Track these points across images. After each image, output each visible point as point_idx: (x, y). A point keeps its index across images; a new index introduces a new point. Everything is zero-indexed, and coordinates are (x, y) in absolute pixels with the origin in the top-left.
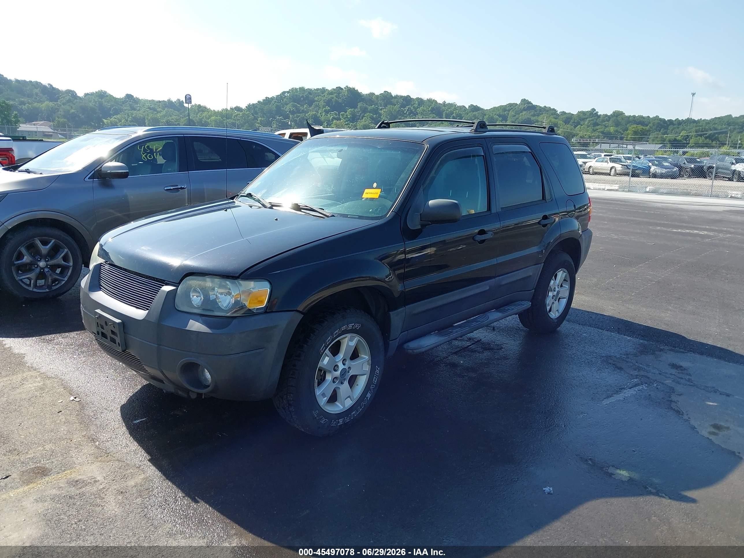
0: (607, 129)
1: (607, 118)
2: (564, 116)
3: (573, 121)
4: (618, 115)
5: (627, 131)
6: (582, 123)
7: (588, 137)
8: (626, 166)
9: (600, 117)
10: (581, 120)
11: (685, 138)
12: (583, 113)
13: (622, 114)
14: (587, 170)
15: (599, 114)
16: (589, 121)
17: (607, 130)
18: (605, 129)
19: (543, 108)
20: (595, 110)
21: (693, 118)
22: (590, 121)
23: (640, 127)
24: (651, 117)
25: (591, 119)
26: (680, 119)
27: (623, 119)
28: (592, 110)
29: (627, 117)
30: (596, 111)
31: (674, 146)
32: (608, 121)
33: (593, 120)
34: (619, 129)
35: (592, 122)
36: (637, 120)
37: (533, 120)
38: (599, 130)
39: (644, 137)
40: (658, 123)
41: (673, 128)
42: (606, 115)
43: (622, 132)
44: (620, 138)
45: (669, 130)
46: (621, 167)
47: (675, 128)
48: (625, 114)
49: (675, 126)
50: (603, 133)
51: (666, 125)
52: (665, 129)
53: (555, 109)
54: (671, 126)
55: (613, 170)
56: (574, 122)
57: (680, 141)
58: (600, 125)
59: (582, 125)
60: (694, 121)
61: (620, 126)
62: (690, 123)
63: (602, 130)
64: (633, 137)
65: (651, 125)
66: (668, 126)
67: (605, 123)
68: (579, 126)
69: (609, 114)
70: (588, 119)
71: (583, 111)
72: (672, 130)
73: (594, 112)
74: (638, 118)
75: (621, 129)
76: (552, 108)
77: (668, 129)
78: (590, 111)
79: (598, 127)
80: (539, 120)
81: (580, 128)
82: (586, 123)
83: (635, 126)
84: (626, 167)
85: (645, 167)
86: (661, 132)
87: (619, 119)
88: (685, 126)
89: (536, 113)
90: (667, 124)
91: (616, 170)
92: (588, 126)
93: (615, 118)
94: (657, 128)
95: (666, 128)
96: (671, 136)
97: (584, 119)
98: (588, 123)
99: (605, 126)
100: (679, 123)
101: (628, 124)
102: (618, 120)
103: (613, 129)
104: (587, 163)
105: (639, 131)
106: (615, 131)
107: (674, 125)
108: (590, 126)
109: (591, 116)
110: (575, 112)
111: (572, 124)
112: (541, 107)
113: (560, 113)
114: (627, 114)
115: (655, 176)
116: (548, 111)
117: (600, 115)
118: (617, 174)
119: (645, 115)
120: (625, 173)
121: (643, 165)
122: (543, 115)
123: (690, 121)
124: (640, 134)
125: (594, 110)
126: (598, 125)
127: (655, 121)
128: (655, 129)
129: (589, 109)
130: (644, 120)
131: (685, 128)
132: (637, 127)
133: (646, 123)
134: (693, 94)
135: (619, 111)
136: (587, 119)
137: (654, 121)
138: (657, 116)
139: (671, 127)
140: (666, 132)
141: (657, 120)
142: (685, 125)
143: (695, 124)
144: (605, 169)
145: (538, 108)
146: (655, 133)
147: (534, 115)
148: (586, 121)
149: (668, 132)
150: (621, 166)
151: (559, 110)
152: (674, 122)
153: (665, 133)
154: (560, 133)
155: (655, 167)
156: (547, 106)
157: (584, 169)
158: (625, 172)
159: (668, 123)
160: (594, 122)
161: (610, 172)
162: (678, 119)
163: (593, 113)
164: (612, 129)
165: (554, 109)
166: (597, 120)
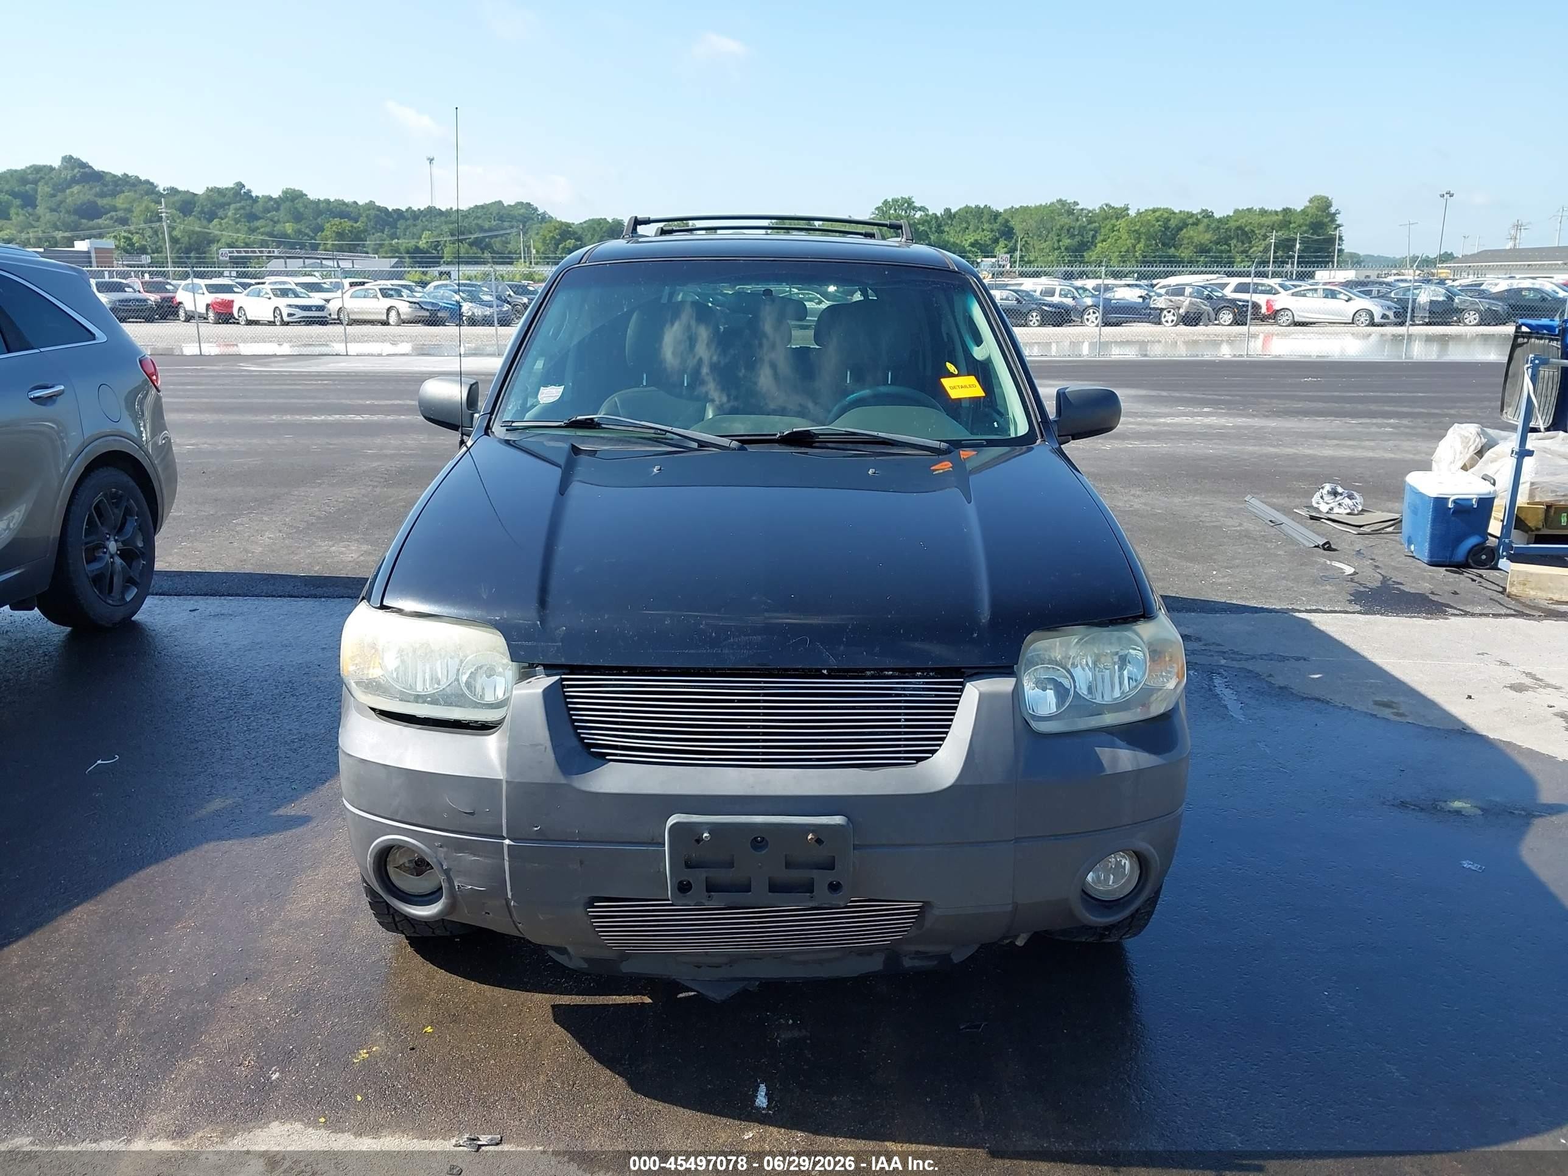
0: (278, 227)
1: (272, 203)
2: (176, 198)
3: (199, 209)
4: (293, 197)
5: (323, 232)
6: (221, 213)
7: (242, 244)
8: (418, 304)
9: (258, 202)
10: (218, 208)
11: (435, 246)
12: (220, 192)
13: (300, 195)
14: (336, 317)
15: (254, 194)
16: (236, 209)
17: (279, 230)
18: (275, 227)
19: (120, 179)
20: (244, 186)
21: (437, 207)
22: (239, 210)
23: (347, 224)
24: (360, 203)
25: (239, 205)
26: (415, 208)
27: (306, 207)
28: (237, 185)
29: (312, 202)
30: (246, 188)
31: (419, 263)
32: (277, 209)
33: (243, 208)
34: (302, 226)
35: (242, 211)
36: (334, 209)
37: (103, 207)
38: (262, 230)
39: (358, 245)
40: (376, 216)
41: (407, 226)
42: (270, 198)
43: (311, 234)
44: (311, 247)
45: (398, 230)
46: (410, 307)
47: (410, 226)
48: (308, 197)
49: (409, 222)
50: (271, 234)
51: (391, 220)
52: (392, 228)
53: (151, 181)
54: (401, 221)
55: (393, 314)
56: (202, 212)
57: (427, 252)
58: (261, 218)
59: (222, 219)
60: (441, 213)
61: (303, 221)
62: (435, 216)
63: (268, 229)
64: (337, 244)
65: (363, 219)
66: (396, 221)
67: (271, 213)
68: (216, 221)
69: (275, 196)
70: (233, 206)
71: (219, 189)
72: (405, 230)
73: (241, 189)
74: (335, 204)
75: (307, 227)
76: (143, 178)
77: (397, 228)
78: (233, 188)
79: (258, 223)
80: (117, 205)
81: (220, 224)
82: (230, 214)
83: (337, 220)
84: (418, 306)
85: (451, 304)
86: (386, 233)
87: (300, 206)
88: (427, 223)
89: (105, 189)
90: (392, 217)
91: (398, 314)
92: (237, 221)
93: (288, 204)
94: (376, 225)
95: (394, 226)
96: (405, 243)
97: (223, 206)
98: (235, 214)
99: (272, 220)
100: (413, 217)
101: (318, 217)
102: (296, 208)
103: (291, 228)
104: (331, 302)
105: (347, 232)
106: (295, 232)
107: (407, 220)
108: (240, 221)
109: (238, 199)
110: (200, 190)
111: (199, 216)
112: (115, 176)
113: (164, 190)
114: (312, 196)
115: (473, 322)
116: (134, 185)
117: (257, 197)
118: (403, 322)
119: (348, 199)
120: (420, 319)
121: (445, 301)
122: (126, 194)
123: (431, 213)
124: (350, 237)
125: (241, 185)
126: (257, 218)
127: (370, 212)
128: (373, 228)
129: (230, 184)
130: (347, 209)
131: (427, 226)
132: (341, 223)
133: (352, 215)
134: (431, 160)
135: (294, 190)
136: (229, 204)
137: (368, 212)
138: (371, 201)
139: (401, 224)
140: (395, 233)
141: (374, 209)
142: (427, 221)
143: (443, 218)
144: (370, 312)
145: (108, 178)
146: (376, 235)
147: (102, 195)
148: (229, 209)
149: (398, 234)
150: (408, 304)
151: (162, 185)
152: (405, 214)
153: (393, 236)
154: (179, 236)
155: (470, 304)
156: (130, 175)
157: (330, 315)
158: (419, 316)
159: (395, 216)
160: (248, 212)
161: (388, 318)
162: (410, 208)
163: (239, 194)
164: (289, 228)
165: (147, 182)
166: (252, 207)
